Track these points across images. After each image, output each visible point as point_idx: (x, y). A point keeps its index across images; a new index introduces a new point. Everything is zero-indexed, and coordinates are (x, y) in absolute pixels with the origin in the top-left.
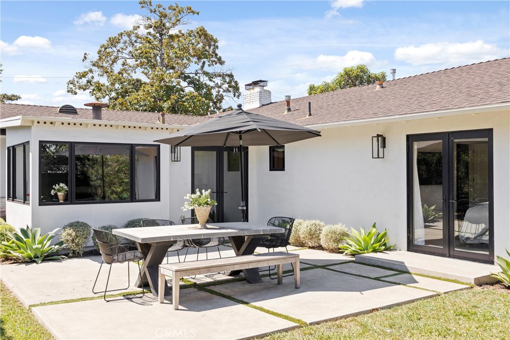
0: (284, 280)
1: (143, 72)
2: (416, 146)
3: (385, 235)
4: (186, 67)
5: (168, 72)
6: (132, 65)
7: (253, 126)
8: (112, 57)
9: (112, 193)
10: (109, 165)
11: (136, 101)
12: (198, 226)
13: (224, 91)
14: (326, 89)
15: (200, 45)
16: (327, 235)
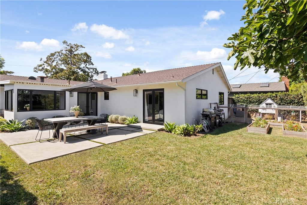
0: (104, 133)
1: (64, 66)
2: (146, 93)
3: (137, 118)
4: (80, 65)
5: (73, 66)
6: (60, 63)
7: (94, 86)
8: (52, 60)
9: (50, 108)
10: (50, 98)
11: (61, 76)
12: (75, 117)
13: (94, 74)
14: (128, 74)
15: (85, 58)
16: (120, 119)
